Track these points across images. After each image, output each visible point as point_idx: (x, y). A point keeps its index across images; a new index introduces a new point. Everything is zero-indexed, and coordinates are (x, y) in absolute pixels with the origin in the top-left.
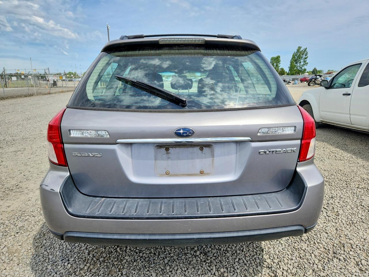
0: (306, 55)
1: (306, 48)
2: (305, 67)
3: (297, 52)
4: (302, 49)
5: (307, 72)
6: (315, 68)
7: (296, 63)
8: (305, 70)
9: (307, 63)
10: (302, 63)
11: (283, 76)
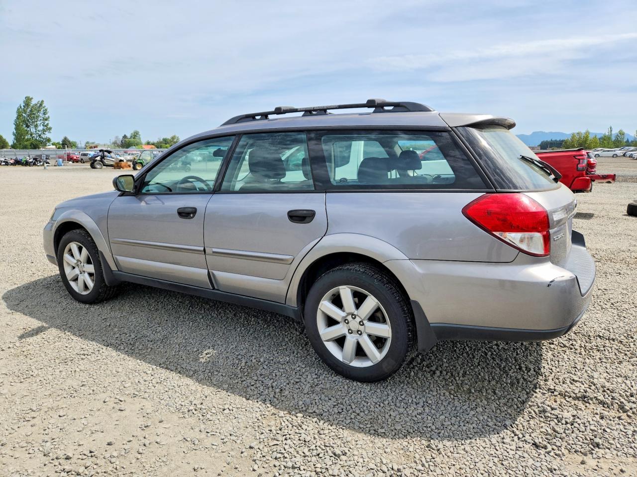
0: (44, 114)
1: (42, 101)
2: (48, 135)
3: (24, 106)
4: (34, 102)
5: (53, 144)
6: (65, 138)
7: (28, 126)
8: (49, 140)
9: (50, 129)
10: (41, 128)
11: (5, 150)
